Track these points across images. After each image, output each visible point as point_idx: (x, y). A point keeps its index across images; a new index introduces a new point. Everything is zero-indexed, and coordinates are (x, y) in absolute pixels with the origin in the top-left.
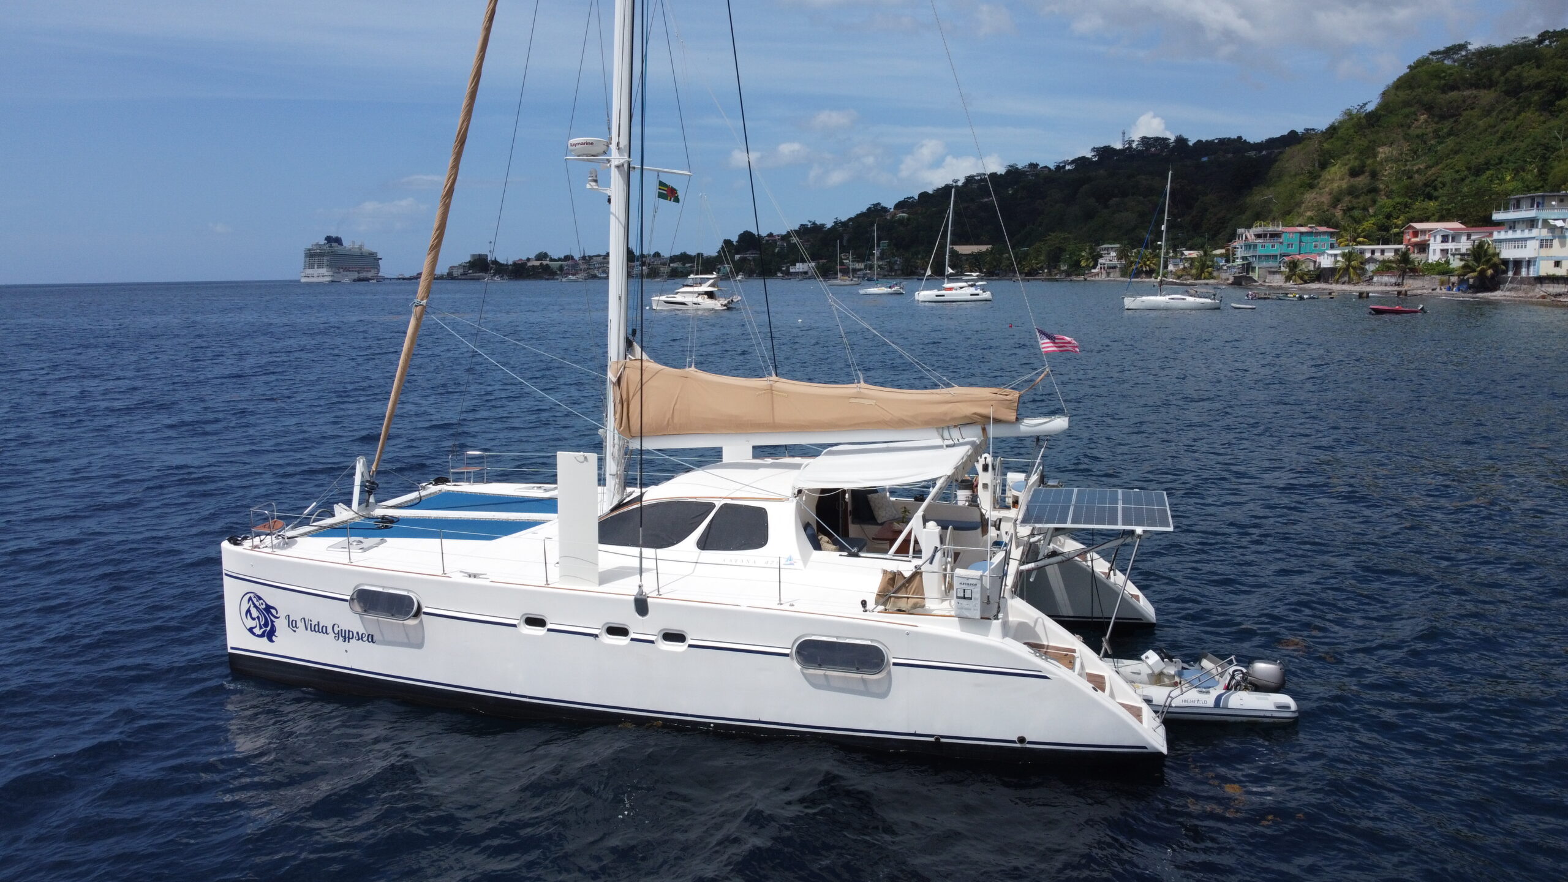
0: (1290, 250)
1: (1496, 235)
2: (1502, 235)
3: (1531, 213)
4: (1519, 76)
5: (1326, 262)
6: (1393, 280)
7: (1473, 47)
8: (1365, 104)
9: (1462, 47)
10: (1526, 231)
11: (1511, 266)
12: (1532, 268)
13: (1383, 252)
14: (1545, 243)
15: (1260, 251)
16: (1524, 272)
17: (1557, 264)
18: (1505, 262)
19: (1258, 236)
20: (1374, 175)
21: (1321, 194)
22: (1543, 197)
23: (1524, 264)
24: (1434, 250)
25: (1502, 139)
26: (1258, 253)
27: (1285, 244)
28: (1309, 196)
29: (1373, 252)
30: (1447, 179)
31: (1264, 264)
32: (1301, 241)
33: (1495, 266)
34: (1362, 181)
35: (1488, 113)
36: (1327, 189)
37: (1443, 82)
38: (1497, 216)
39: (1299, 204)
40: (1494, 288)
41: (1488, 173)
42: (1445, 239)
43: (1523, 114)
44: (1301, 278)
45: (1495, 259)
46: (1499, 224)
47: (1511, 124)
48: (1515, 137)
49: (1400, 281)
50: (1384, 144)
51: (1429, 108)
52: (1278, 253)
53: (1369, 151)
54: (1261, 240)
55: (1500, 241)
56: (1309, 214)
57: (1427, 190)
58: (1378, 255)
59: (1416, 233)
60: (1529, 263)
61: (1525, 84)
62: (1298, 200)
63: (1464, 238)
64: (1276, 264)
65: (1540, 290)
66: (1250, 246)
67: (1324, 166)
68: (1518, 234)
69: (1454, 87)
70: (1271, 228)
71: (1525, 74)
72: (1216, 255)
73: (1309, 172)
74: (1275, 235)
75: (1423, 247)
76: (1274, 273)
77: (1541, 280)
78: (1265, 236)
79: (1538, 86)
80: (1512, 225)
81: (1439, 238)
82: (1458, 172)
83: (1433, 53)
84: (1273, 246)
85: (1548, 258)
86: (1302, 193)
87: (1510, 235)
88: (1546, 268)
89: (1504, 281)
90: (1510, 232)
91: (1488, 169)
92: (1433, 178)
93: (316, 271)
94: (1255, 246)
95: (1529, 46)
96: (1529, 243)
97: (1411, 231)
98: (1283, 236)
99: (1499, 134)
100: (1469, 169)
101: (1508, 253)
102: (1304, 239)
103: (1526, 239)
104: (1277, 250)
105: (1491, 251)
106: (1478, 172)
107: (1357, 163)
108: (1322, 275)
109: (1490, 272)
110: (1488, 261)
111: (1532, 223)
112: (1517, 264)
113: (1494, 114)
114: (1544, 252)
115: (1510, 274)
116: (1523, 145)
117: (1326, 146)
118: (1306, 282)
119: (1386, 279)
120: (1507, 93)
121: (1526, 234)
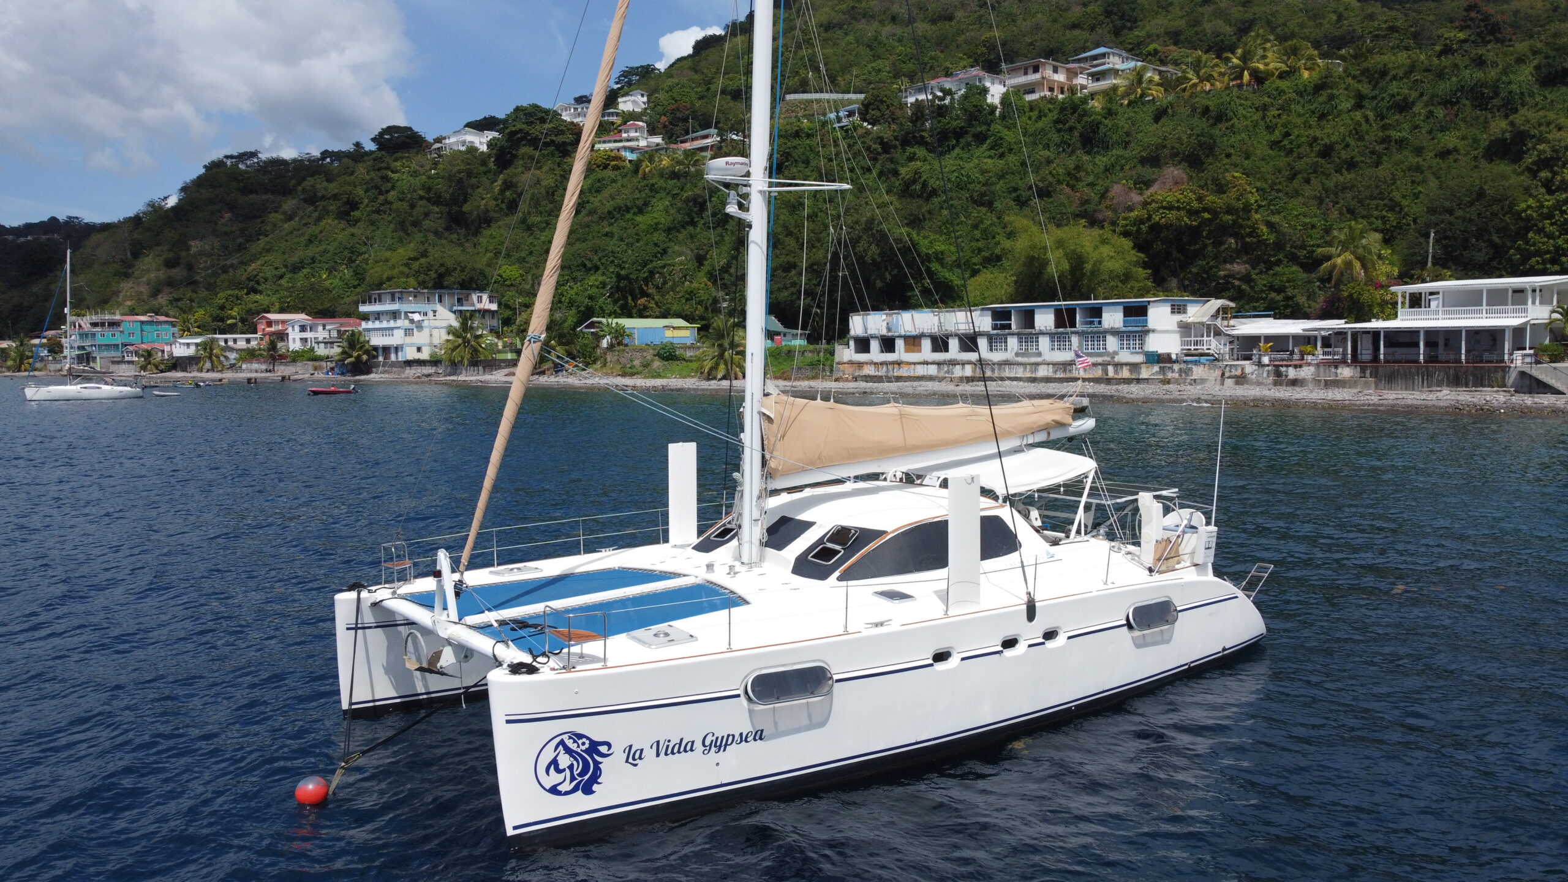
0: (131, 339)
1: (364, 325)
2: (370, 325)
3: (395, 307)
4: (312, 186)
5: (180, 350)
6: (264, 367)
7: (263, 156)
8: (166, 198)
9: (253, 154)
10: (392, 322)
11: (380, 352)
12: (400, 354)
13: (235, 341)
14: (408, 332)
15: (100, 340)
16: (393, 357)
17: (419, 349)
18: (375, 348)
19: (94, 325)
20: (190, 267)
21: (138, 284)
22: (401, 292)
23: (393, 350)
24: (294, 340)
25: (310, 241)
26: (97, 343)
27: (126, 333)
28: (126, 286)
29: (226, 341)
30: (268, 274)
31: (105, 354)
32: (142, 330)
33: (367, 352)
34: (178, 273)
35: (290, 218)
36: (145, 279)
37: (241, 185)
38: (364, 308)
39: (117, 293)
40: (368, 372)
41: (305, 271)
42: (303, 329)
43: (325, 221)
44: (157, 367)
45: (367, 346)
46: (365, 317)
47: (314, 229)
48: (320, 241)
49: (271, 367)
50: (194, 238)
51: (232, 207)
52: (119, 342)
53: (181, 244)
54: (98, 329)
55: (369, 330)
56: (129, 303)
57: (252, 283)
58: (230, 343)
59: (270, 324)
60: (397, 349)
61: (319, 194)
62: (115, 289)
63: (320, 328)
64: (119, 354)
65: (411, 372)
66: (87, 335)
67: (136, 255)
68: (385, 324)
69: (252, 192)
70: (108, 317)
71: (318, 186)
72: (35, 345)
73: (122, 261)
74: (113, 324)
75: (282, 336)
76: (118, 363)
77: (409, 363)
78: (103, 324)
79: (335, 197)
80: (378, 316)
81: (297, 328)
82: (276, 268)
83: (227, 157)
84: (113, 335)
85: (412, 345)
86: (118, 282)
87: (377, 325)
88: (411, 354)
89: (377, 365)
90: (377, 322)
91: (303, 268)
92: (255, 273)
94: (94, 335)
95: (314, 161)
96: (395, 332)
97: (264, 321)
98: (123, 324)
99: (306, 237)
100: (286, 266)
101: (377, 340)
102: (145, 328)
103: (392, 329)
104: (118, 340)
105: (362, 339)
106: (295, 269)
107: (171, 255)
108: (177, 364)
109: (365, 357)
110: (361, 348)
111: (395, 315)
112: (386, 350)
113: (297, 219)
114: (408, 340)
115: (381, 359)
116: (331, 248)
117: (136, 236)
118: (162, 371)
119: (255, 366)
120: (305, 200)
121: (392, 324)
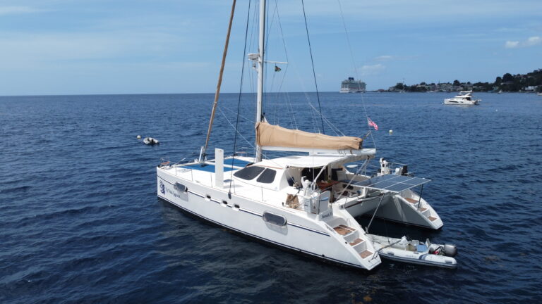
93: (345, 89)
